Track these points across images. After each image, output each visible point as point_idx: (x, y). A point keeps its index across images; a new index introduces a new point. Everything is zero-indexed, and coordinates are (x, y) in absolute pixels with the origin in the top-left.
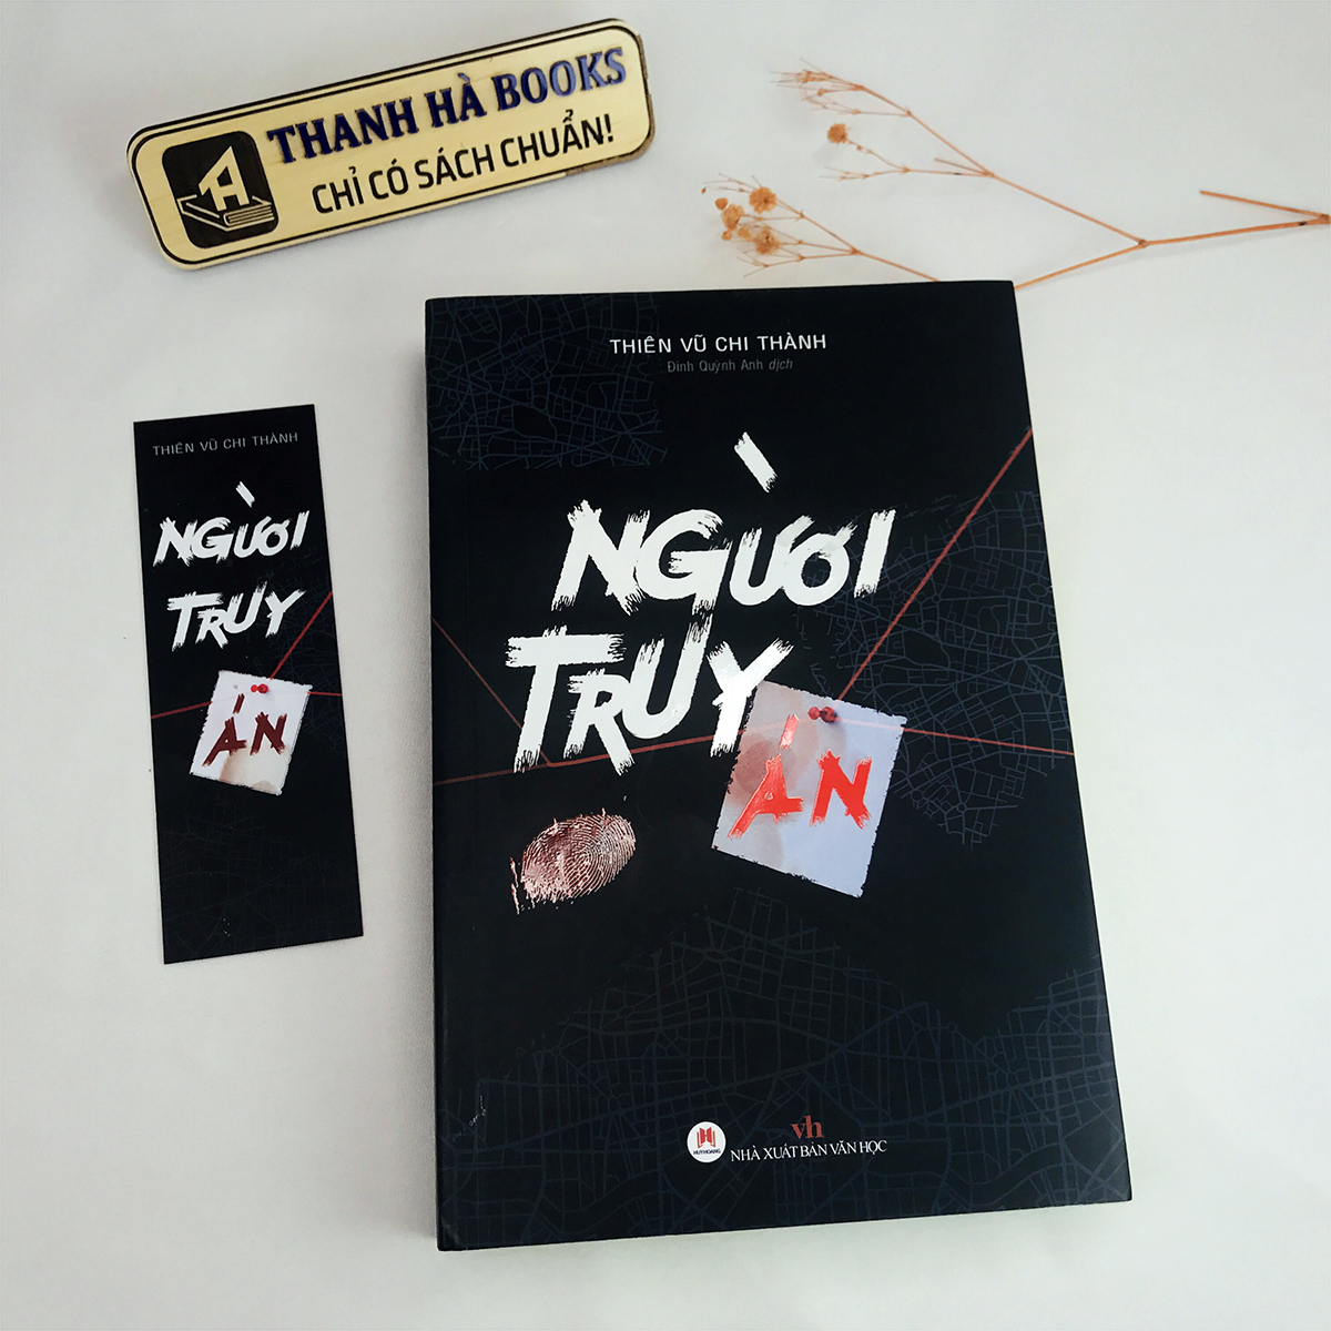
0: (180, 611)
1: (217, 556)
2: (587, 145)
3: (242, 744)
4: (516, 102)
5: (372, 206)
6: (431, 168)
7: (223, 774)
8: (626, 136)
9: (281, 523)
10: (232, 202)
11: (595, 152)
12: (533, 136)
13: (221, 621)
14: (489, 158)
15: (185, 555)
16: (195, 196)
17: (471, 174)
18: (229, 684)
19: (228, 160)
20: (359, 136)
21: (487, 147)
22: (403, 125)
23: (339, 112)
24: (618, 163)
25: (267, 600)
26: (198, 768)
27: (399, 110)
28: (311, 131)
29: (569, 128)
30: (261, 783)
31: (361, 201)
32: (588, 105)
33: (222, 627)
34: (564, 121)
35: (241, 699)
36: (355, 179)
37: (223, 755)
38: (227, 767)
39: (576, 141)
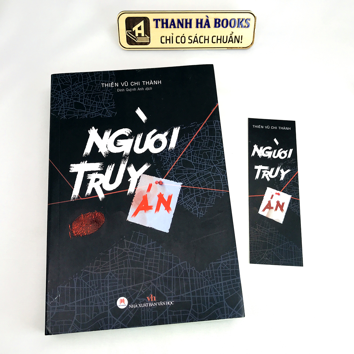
0: (258, 169)
1: (268, 157)
2: (235, 42)
3: (272, 208)
4: (219, 26)
5: (175, 45)
6: (193, 39)
8: (246, 42)
9: (285, 151)
10: (140, 35)
11: (236, 45)
12: (221, 36)
14: (208, 39)
15: (260, 155)
16: (131, 31)
17: (202, 43)
18: (270, 191)
19: (142, 24)
20: (176, 26)
21: (208, 36)
22: (188, 25)
23: (173, 18)
24: (242, 49)
25: (281, 170)
26: (260, 212)
27: (188, 21)
28: (165, 21)
29: (231, 37)
30: (277, 220)
31: (172, 43)
32: (237, 32)
33: (268, 175)
34: (230, 35)
35: (273, 196)
36: (172, 37)
37: (267, 210)
38: (268, 213)
39: (232, 41)
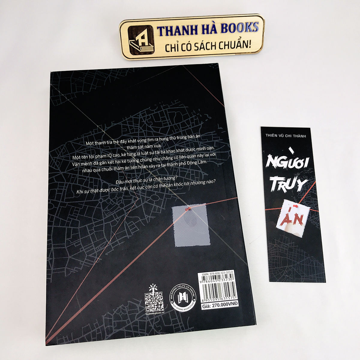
0: (273, 181)
1: (283, 167)
2: (243, 47)
3: (291, 221)
4: (226, 31)
5: (180, 53)
6: (199, 45)
7: (285, 229)
8: (255, 47)
9: (301, 160)
10: (143, 44)
11: (245, 50)
12: (229, 42)
13: (285, 186)
14: (215, 46)
15: (275, 165)
16: (134, 40)
17: (209, 49)
18: (287, 204)
19: (145, 32)
20: (181, 33)
21: (215, 43)
22: (194, 32)
23: (177, 25)
24: (251, 54)
25: (298, 181)
26: (278, 226)
27: (194, 28)
28: (169, 29)
29: (239, 42)
30: (296, 233)
31: (178, 51)
32: (246, 36)
33: (285, 187)
34: (238, 40)
35: (290, 208)
36: (178, 45)
37: (285, 224)
38: (287, 227)
39: (240, 46)
